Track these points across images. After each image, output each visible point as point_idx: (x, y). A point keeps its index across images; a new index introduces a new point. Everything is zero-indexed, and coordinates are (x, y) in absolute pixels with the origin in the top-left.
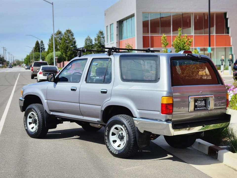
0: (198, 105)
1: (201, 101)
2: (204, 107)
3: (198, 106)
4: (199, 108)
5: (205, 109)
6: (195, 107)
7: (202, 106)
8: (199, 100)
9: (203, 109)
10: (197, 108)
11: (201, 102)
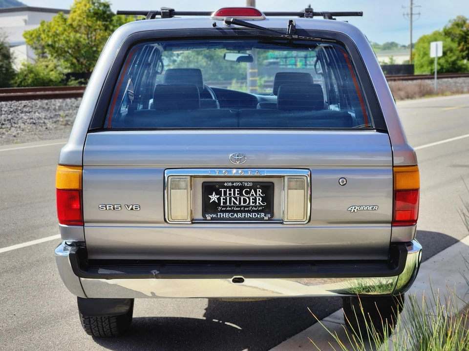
0: (225, 203)
1: (241, 188)
2: (258, 212)
3: (223, 207)
4: (226, 215)
5: (262, 219)
6: (209, 207)
7: (245, 207)
8: (230, 184)
9: (250, 219)
10: (216, 212)
11: (241, 194)
